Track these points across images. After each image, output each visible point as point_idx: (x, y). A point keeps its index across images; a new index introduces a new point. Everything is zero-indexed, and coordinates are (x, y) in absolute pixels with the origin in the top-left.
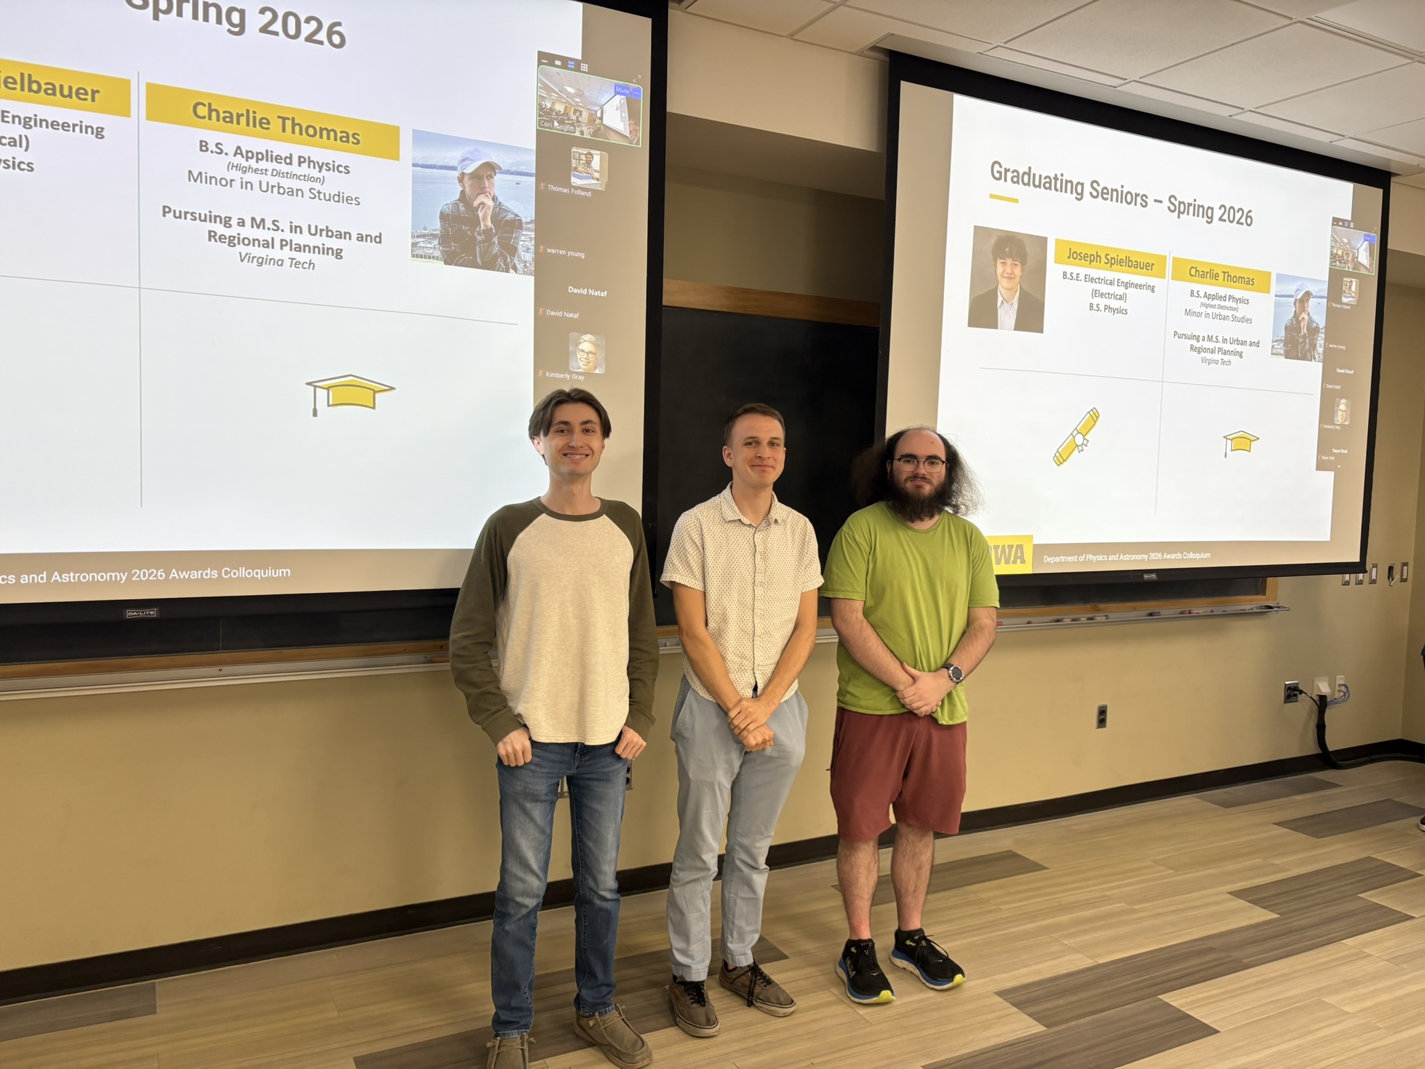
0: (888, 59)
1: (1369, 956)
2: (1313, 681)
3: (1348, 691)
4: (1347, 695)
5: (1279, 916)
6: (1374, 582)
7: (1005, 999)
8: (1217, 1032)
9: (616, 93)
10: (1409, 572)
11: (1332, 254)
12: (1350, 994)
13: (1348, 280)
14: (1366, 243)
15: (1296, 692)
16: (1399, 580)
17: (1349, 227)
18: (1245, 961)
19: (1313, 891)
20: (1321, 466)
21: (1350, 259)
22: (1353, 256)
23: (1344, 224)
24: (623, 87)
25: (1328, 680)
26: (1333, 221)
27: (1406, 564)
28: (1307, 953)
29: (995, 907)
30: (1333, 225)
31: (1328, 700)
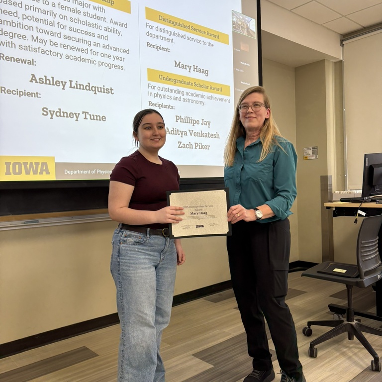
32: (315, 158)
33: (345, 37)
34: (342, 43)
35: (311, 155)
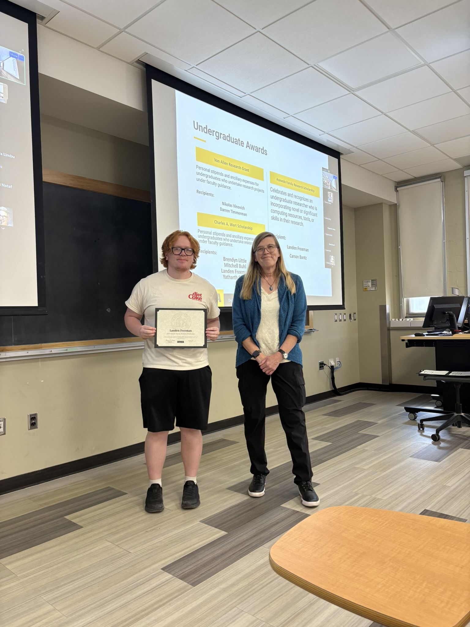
0: (145, 69)
1: (367, 450)
2: (329, 360)
3: (341, 363)
4: (340, 365)
5: (331, 443)
6: (345, 320)
7: (231, 490)
8: (319, 484)
9: (11, 56)
10: (356, 316)
11: (323, 182)
12: (364, 463)
13: (330, 193)
14: (334, 179)
15: (323, 365)
16: (353, 320)
17: (328, 172)
18: (324, 459)
19: (341, 434)
20: (327, 266)
21: (329, 184)
22: (330, 183)
23: (326, 170)
24: (14, 54)
25: (333, 360)
26: (323, 169)
27: (355, 313)
28: (344, 454)
29: (219, 459)
30: (323, 170)
31: (334, 367)
32: (374, 289)
33: (400, 185)
34: (396, 189)
35: (371, 286)
